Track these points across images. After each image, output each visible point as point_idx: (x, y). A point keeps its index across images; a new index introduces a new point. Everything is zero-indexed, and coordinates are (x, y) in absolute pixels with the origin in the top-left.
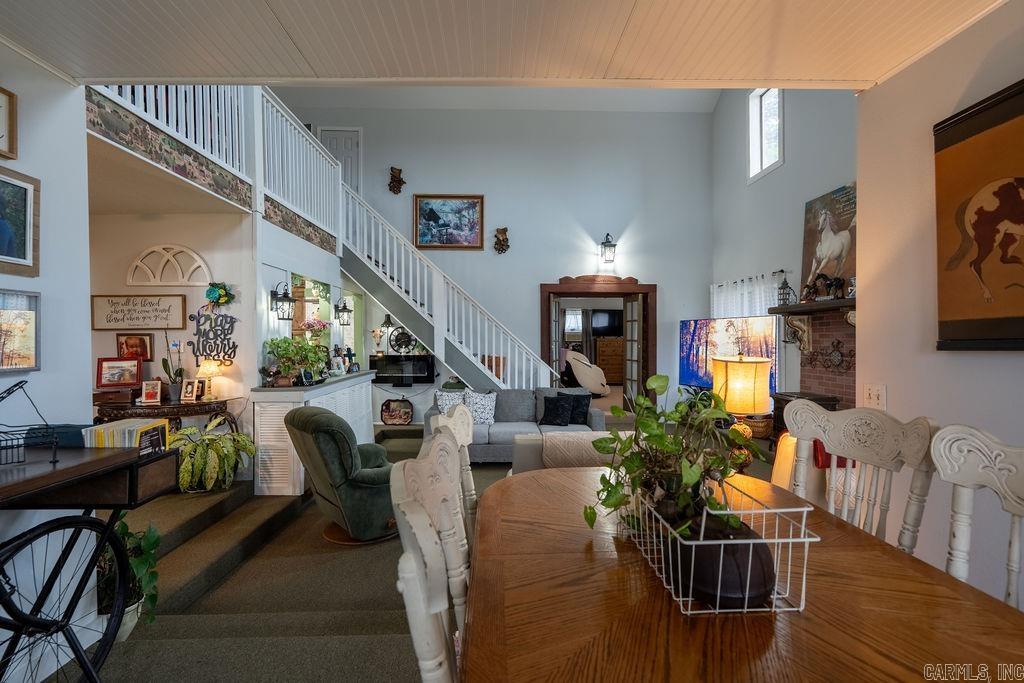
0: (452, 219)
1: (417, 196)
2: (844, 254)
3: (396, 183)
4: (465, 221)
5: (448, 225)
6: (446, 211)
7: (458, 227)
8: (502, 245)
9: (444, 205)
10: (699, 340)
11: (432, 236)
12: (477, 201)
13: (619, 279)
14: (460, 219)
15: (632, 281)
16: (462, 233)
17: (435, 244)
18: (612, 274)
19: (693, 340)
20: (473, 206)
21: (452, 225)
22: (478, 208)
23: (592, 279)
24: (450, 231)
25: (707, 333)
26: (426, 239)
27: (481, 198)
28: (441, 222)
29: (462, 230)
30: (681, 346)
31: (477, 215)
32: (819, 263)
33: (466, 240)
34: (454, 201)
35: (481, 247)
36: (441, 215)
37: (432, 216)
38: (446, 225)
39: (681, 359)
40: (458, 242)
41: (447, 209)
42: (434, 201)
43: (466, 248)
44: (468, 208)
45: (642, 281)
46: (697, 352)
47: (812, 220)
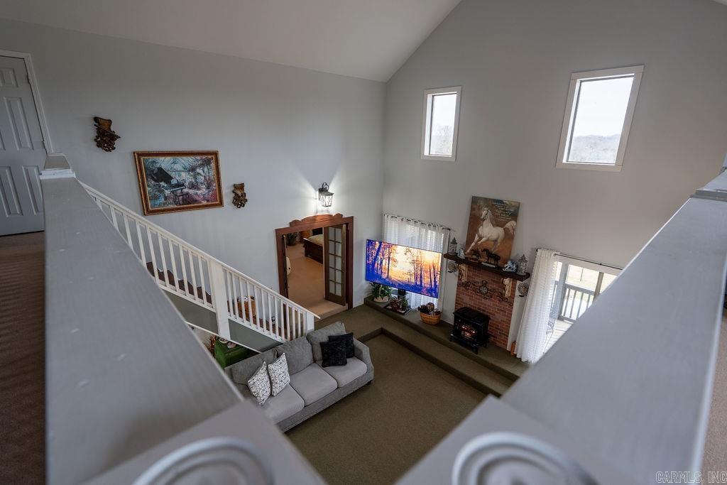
0: (187, 178)
1: (140, 155)
2: (499, 241)
3: (105, 137)
4: (201, 179)
5: (183, 185)
6: (179, 170)
7: (193, 186)
8: (240, 200)
9: (174, 163)
10: (383, 255)
11: (166, 198)
12: (210, 158)
13: (331, 216)
14: (195, 178)
15: (339, 216)
16: (199, 192)
17: (171, 206)
18: (327, 214)
19: (377, 254)
20: (207, 162)
21: (187, 184)
22: (213, 165)
23: (314, 219)
24: (186, 190)
25: (390, 253)
26: (158, 202)
27: (216, 154)
28: (174, 182)
29: (199, 189)
30: (368, 257)
31: (213, 172)
32: (480, 238)
33: (204, 199)
34: (185, 158)
35: (221, 204)
36: (173, 175)
37: (163, 176)
38: (180, 185)
39: (367, 265)
40: (196, 201)
41: (178, 167)
42: (162, 158)
43: (206, 206)
44: (202, 165)
45: (345, 216)
46: (381, 263)
47: (477, 210)
